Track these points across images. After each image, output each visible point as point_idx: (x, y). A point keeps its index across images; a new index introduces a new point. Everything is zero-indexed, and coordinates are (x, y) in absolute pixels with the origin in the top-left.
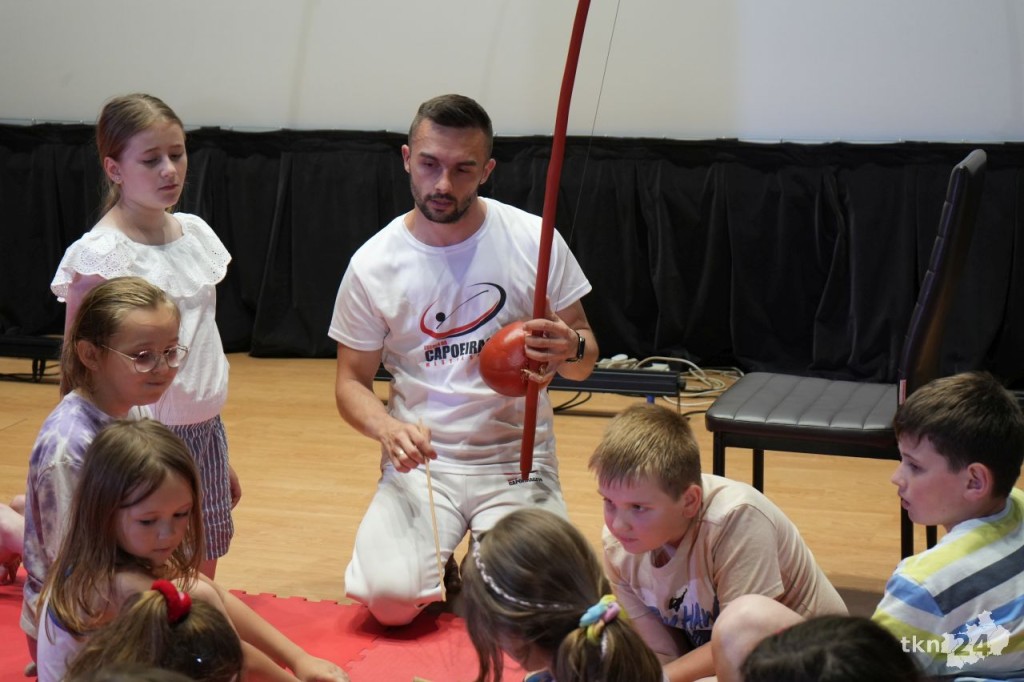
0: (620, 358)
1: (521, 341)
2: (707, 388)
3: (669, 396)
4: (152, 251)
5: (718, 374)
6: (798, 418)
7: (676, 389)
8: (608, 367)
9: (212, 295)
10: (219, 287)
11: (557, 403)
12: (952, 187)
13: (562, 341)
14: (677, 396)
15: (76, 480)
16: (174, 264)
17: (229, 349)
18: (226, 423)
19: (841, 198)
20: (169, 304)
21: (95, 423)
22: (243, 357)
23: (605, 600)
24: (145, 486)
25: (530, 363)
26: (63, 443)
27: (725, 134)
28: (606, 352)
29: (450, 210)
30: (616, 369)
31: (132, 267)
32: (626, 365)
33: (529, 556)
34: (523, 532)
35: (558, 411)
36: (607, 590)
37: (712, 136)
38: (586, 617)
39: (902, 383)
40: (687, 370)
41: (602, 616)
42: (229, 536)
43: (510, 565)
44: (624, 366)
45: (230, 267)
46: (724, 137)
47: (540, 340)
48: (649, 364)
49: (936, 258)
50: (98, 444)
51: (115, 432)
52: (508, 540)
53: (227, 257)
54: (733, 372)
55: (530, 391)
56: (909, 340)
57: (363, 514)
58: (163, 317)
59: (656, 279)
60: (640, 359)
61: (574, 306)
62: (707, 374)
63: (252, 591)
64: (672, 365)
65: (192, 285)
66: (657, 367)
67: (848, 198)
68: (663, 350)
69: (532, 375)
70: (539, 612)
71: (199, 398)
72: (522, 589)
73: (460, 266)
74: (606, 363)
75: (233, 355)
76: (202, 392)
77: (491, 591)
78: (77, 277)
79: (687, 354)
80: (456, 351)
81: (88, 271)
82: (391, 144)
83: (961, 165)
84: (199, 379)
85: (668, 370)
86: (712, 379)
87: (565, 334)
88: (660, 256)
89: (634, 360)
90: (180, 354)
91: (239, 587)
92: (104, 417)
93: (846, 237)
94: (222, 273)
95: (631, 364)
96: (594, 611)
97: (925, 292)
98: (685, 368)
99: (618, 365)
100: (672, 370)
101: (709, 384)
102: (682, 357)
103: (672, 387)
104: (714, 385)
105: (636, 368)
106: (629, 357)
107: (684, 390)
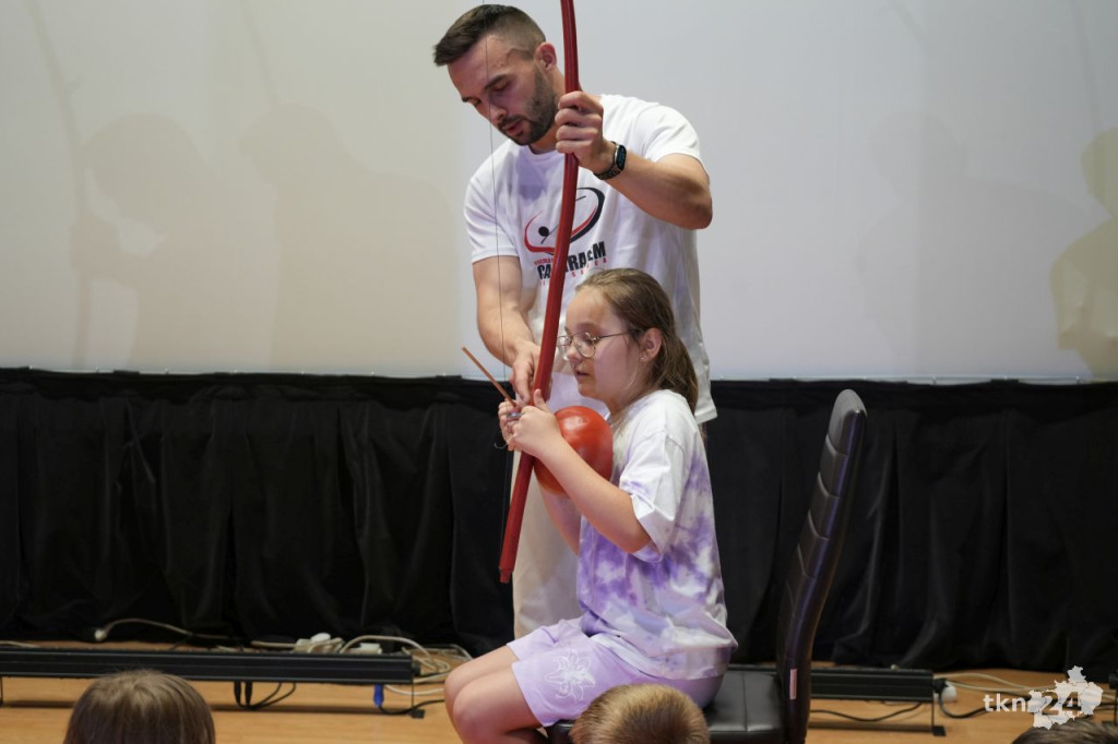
0: (321, 638)
2: (429, 671)
3: (391, 684)
5: (435, 653)
7: (404, 674)
8: (309, 650)
12: (845, 435)
14: (411, 683)
30: (319, 653)
32: (328, 647)
37: (431, 374)
40: (400, 650)
44: (327, 649)
46: (444, 374)
48: (357, 645)
54: (453, 651)
59: (363, 542)
60: (346, 639)
62: (431, 653)
64: (383, 644)
66: (367, 648)
68: (371, 628)
74: (305, 646)
79: (398, 631)
85: (380, 651)
86: (439, 662)
88: (368, 513)
89: (338, 640)
95: (334, 645)
99: (319, 647)
100: (384, 651)
101: (433, 667)
102: (396, 635)
103: (407, 674)
104: (438, 667)
105: (342, 652)
106: (332, 637)
107: (418, 675)
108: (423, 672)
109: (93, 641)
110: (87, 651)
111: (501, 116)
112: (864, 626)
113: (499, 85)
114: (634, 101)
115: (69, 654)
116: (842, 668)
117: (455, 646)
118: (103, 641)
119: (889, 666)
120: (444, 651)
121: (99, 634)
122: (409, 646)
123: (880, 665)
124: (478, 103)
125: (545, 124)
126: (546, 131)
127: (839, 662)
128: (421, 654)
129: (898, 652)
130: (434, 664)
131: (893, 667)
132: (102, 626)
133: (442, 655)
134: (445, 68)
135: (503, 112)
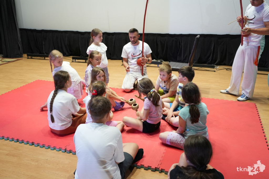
0: (154, 60)
1: (141, 60)
4: (99, 47)
6: (176, 67)
7: (161, 64)
9: (105, 52)
10: (106, 51)
11: (147, 65)
12: (196, 40)
13: (146, 60)
15: (91, 74)
16: (101, 48)
17: (108, 59)
18: (108, 68)
19: (181, 41)
20: (100, 54)
21: (93, 68)
22: (110, 60)
23: (154, 89)
24: (98, 72)
25: (142, 63)
26: (89, 70)
27: (167, 33)
28: (153, 59)
29: (135, 42)
30: (154, 61)
31: (96, 49)
33: (145, 83)
34: (144, 81)
35: (147, 66)
36: (154, 88)
38: (151, 91)
39: (189, 63)
41: (153, 91)
42: (108, 81)
43: (142, 84)
45: (107, 48)
47: (143, 60)
49: (193, 48)
50: (92, 70)
51: (94, 68)
52: (142, 81)
53: (107, 47)
55: (142, 66)
56: (190, 58)
57: (124, 78)
58: (99, 55)
59: (159, 51)
60: (157, 60)
61: (149, 54)
63: (112, 87)
65: (103, 51)
66: (159, 61)
67: (182, 41)
68: (160, 59)
69: (142, 64)
70: (146, 90)
71: (105, 64)
72: (144, 88)
73: (135, 48)
74: (153, 61)
75: (109, 60)
76: (105, 63)
77: (140, 87)
78: (90, 51)
80: (136, 58)
81: (91, 50)
82: (127, 34)
83: (197, 37)
84: (105, 62)
87: (146, 59)
88: (159, 48)
90: (102, 59)
91: (110, 87)
92: (93, 67)
93: (182, 45)
94: (106, 49)
96: (152, 90)
97: (192, 53)
98: (162, 61)
112: (210, 60)
131: (212, 65)
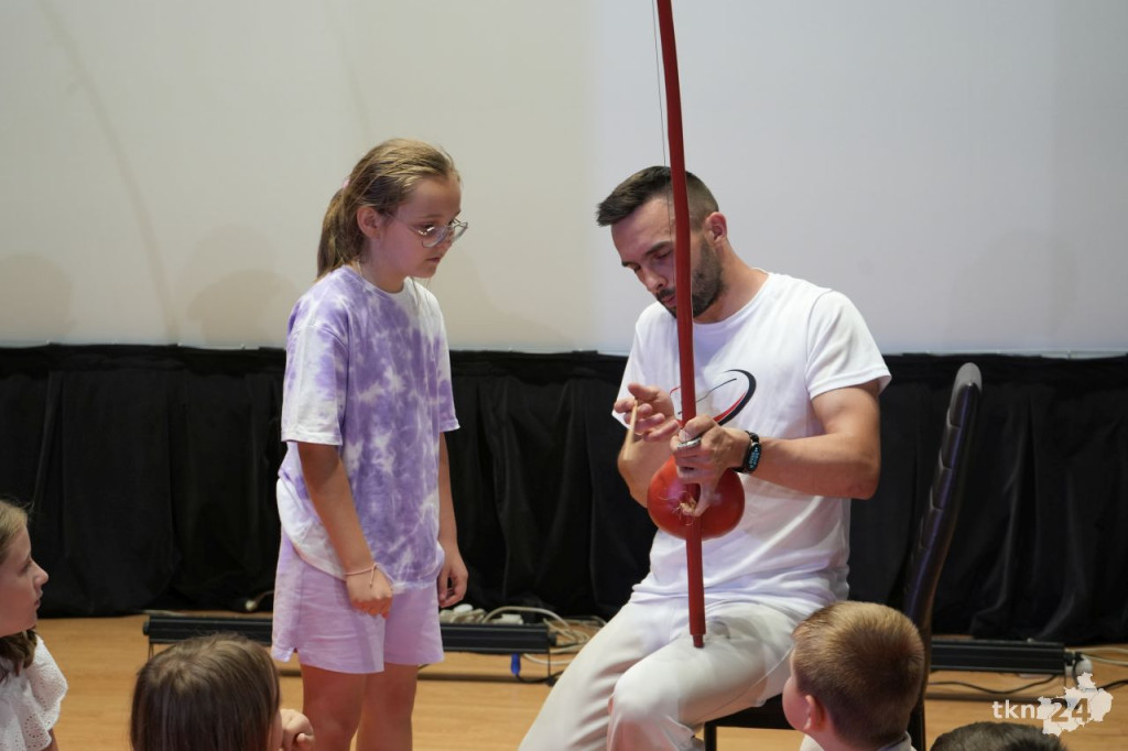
0: (464, 610)
2: (569, 642)
3: (529, 653)
5: (577, 625)
7: (547, 645)
8: (452, 620)
12: (958, 407)
14: (547, 653)
27: (582, 346)
30: (460, 623)
32: (471, 618)
37: (567, 348)
40: (541, 621)
44: (469, 619)
46: (580, 349)
48: (498, 616)
54: (594, 622)
59: (503, 516)
60: (488, 610)
62: (571, 625)
64: (524, 615)
66: (508, 619)
68: (513, 599)
79: (540, 602)
85: (521, 622)
86: (577, 632)
88: (508, 487)
89: (480, 611)
95: (476, 616)
99: (461, 618)
100: (525, 621)
101: (572, 638)
102: (537, 606)
103: (544, 644)
104: (577, 637)
105: (484, 622)
106: (475, 608)
107: (554, 645)
108: (560, 641)
109: (244, 610)
110: (233, 619)
111: (661, 285)
112: (1001, 599)
113: (662, 252)
114: (803, 284)
115: (216, 622)
116: (979, 641)
117: (596, 617)
118: (254, 611)
119: (1026, 639)
120: (585, 623)
121: (250, 605)
122: (549, 618)
123: (1018, 639)
124: (637, 269)
125: (707, 300)
126: (707, 307)
127: (978, 635)
128: (561, 626)
129: (1036, 626)
130: (573, 635)
131: (1029, 640)
132: (252, 597)
133: (583, 627)
134: (608, 228)
135: (662, 281)
